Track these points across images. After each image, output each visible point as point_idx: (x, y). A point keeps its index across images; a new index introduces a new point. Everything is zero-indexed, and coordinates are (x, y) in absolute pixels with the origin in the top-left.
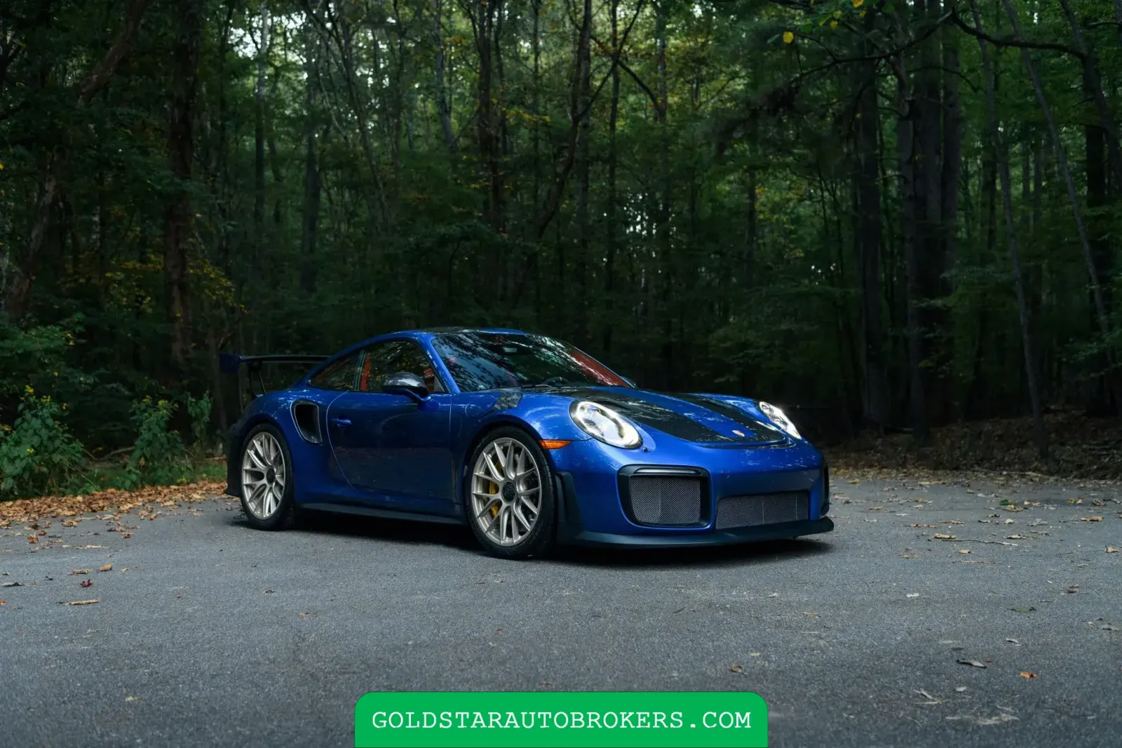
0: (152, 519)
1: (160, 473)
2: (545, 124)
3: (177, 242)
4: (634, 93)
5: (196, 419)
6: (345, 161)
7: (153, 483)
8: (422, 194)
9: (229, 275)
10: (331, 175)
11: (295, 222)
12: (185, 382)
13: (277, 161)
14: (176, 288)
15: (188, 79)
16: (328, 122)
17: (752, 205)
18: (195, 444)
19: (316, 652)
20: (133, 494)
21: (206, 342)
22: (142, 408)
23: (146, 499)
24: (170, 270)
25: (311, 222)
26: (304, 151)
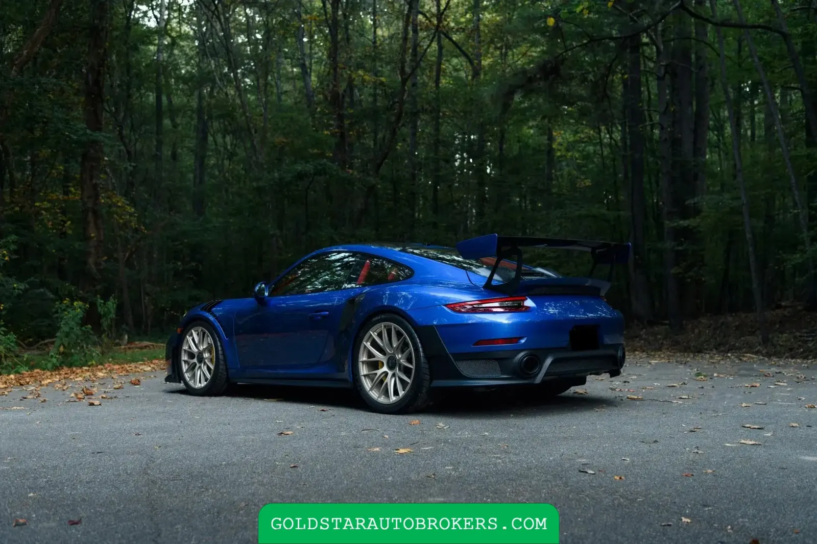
0: (64, 390)
1: (76, 357)
2: (382, 83)
3: (91, 178)
4: (457, 57)
5: (105, 315)
6: (227, 113)
7: (70, 366)
8: (286, 139)
9: (133, 203)
10: (216, 124)
11: (188, 160)
12: (98, 287)
13: (174, 112)
14: (90, 214)
15: (99, 51)
16: (213, 81)
17: (550, 145)
18: (103, 336)
19: (159, 469)
20: (53, 373)
21: (115, 256)
22: (63, 308)
23: (62, 377)
24: (86, 200)
25: (201, 160)
26: (194, 104)
